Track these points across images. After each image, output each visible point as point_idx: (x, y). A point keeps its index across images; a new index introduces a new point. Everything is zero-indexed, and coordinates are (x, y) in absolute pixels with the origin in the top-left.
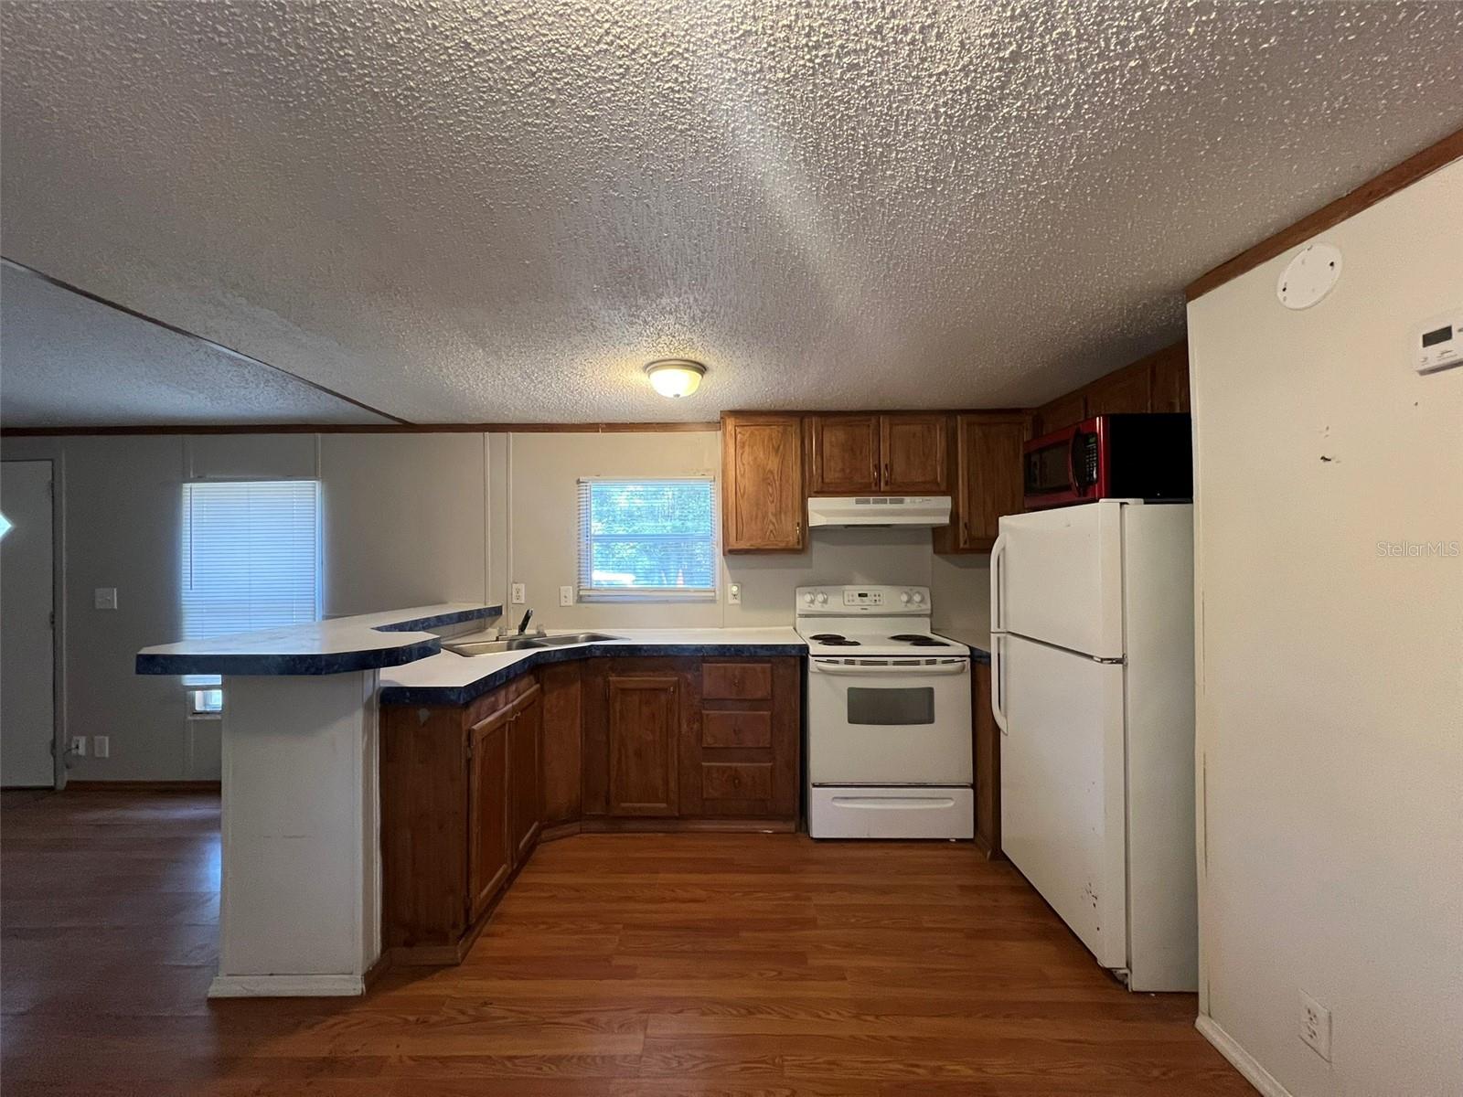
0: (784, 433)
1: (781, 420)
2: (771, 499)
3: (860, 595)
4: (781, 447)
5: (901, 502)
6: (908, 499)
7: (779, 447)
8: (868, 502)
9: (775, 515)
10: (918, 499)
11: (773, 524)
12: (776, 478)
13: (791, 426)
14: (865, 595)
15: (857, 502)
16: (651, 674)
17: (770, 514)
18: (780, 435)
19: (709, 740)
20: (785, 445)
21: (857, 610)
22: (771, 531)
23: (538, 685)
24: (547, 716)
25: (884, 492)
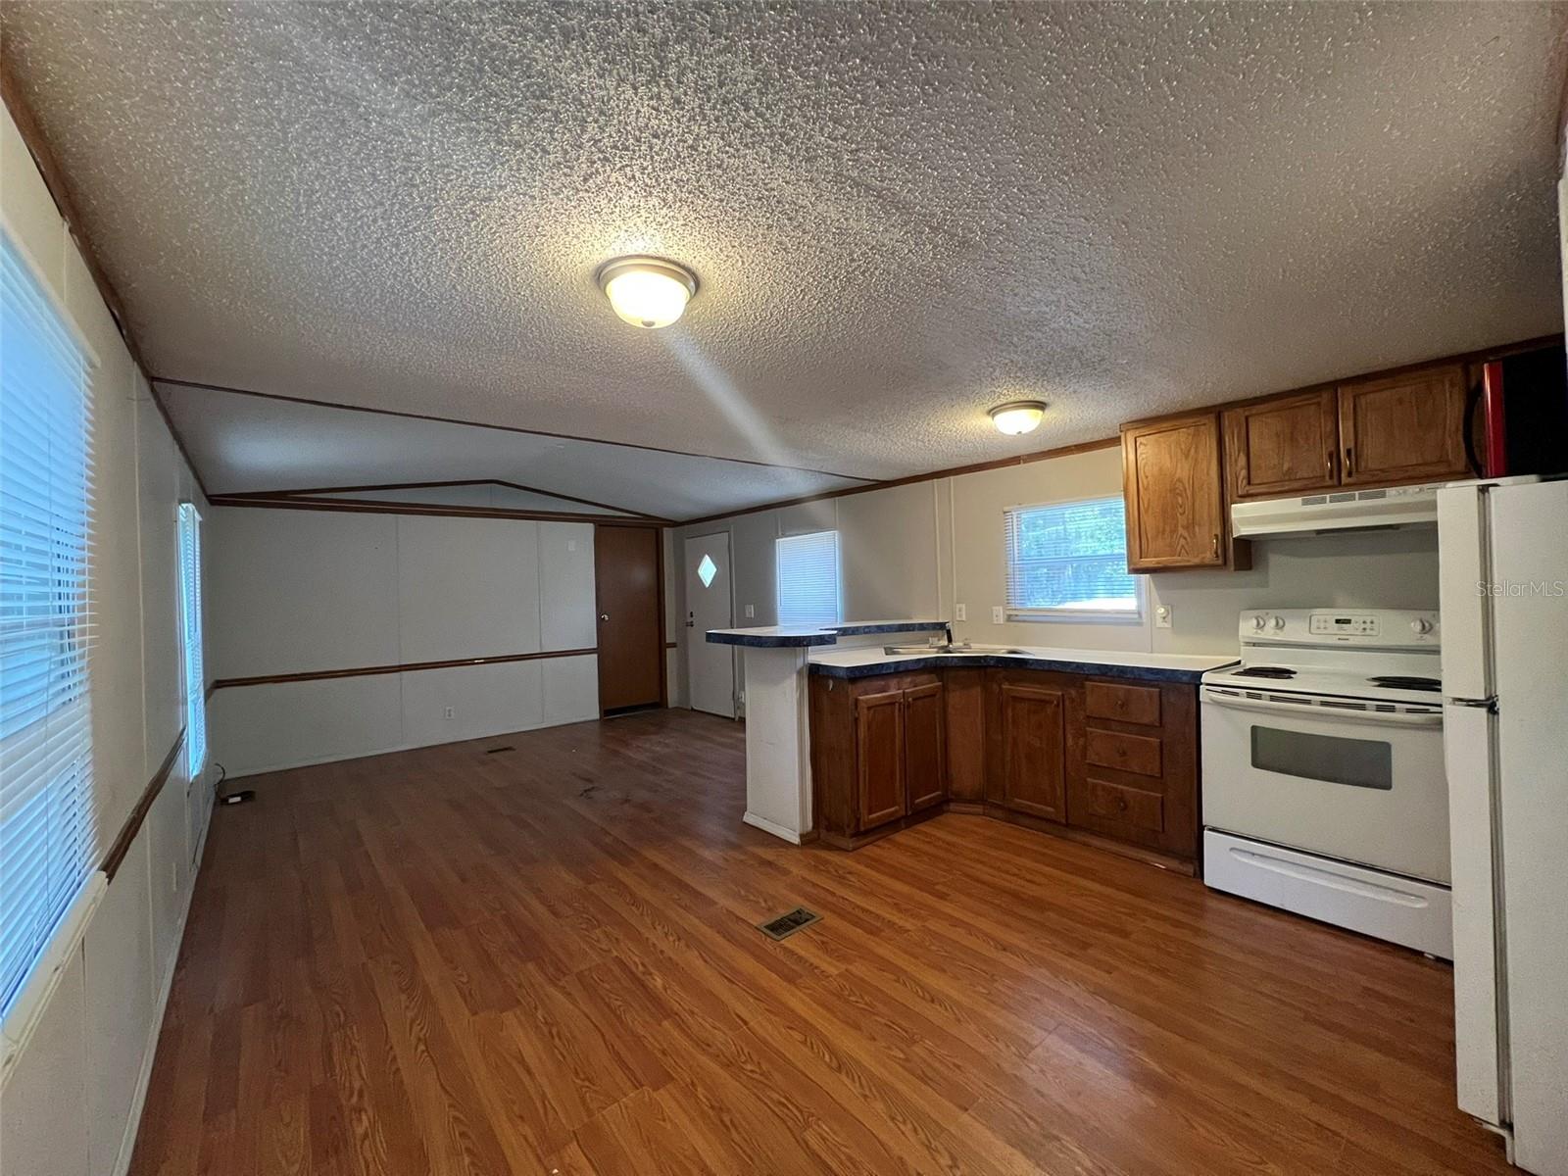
0: (1196, 435)
1: (1192, 420)
2: (1181, 510)
3: (1338, 621)
4: (1193, 450)
5: (1383, 495)
6: (1392, 492)
7: (1189, 451)
8: (1323, 501)
9: (1186, 528)
10: (1415, 488)
11: (1185, 538)
12: (1187, 486)
13: (1204, 424)
14: (1348, 622)
15: (1305, 503)
16: (1038, 686)
17: (1180, 529)
18: (1190, 437)
19: (1092, 758)
20: (1197, 448)
21: (1333, 641)
22: (1183, 546)
23: (940, 683)
24: (950, 710)
25: (1347, 485)
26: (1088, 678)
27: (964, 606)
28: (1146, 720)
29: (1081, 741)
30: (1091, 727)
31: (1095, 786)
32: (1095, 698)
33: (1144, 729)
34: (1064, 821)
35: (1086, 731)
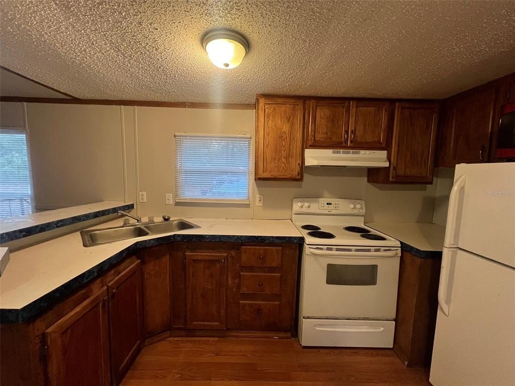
0: (294, 109)
1: (292, 101)
2: (284, 149)
3: (327, 204)
4: (291, 118)
5: (358, 153)
6: (362, 152)
7: (290, 118)
8: (339, 153)
9: (286, 158)
10: (368, 152)
11: (285, 164)
12: (287, 136)
13: (298, 105)
14: (331, 204)
15: (333, 153)
16: (211, 251)
17: (283, 158)
18: (291, 110)
19: (244, 290)
20: (293, 117)
21: (327, 212)
22: (283, 168)
23: (140, 260)
24: (146, 276)
25: (349, 147)
26: (242, 244)
27: (145, 193)
28: (274, 264)
29: (237, 281)
30: (243, 272)
31: (244, 305)
32: (247, 255)
33: (272, 270)
34: (225, 329)
35: (240, 275)
